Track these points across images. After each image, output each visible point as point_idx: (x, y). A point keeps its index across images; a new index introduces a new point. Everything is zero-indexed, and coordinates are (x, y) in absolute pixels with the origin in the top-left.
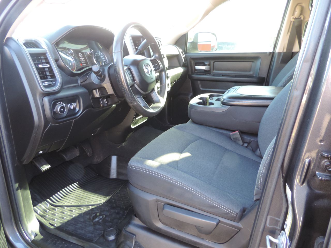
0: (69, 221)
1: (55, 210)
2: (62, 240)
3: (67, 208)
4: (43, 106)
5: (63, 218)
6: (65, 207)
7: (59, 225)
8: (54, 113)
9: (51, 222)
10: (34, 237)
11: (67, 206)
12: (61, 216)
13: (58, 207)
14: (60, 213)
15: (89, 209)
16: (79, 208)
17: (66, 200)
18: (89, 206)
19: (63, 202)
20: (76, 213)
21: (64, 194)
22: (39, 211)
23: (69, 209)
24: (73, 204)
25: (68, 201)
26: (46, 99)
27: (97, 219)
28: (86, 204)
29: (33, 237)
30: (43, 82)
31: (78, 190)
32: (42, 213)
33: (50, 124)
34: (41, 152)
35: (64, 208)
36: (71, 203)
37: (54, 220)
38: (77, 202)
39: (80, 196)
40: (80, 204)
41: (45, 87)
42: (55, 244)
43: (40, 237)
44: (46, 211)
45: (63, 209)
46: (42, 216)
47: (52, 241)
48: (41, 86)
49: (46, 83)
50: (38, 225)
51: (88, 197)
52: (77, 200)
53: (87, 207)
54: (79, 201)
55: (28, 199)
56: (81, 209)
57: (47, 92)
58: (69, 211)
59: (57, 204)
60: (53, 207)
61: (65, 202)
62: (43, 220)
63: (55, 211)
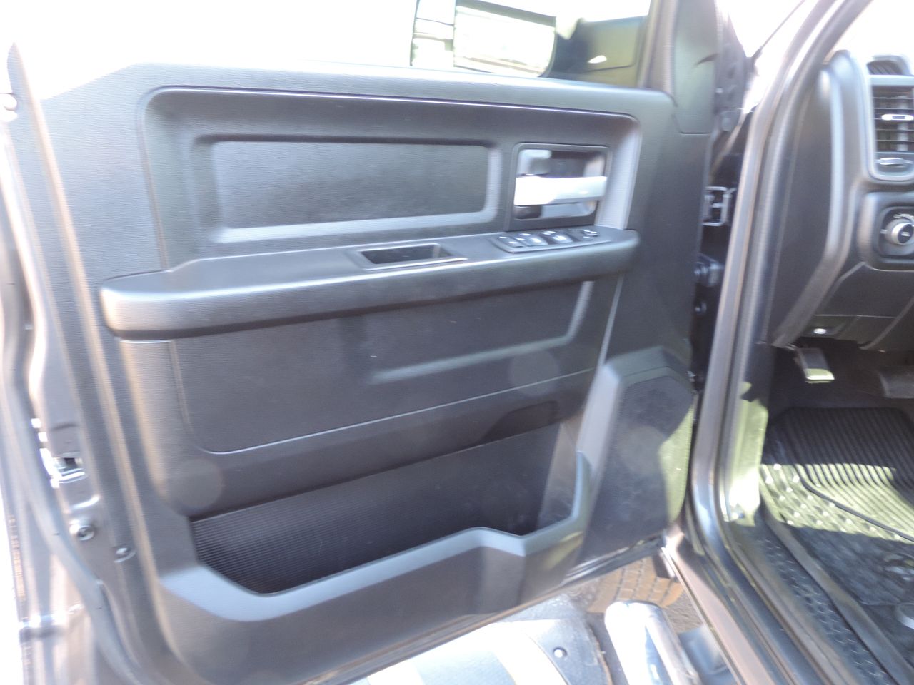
0: (823, 532)
1: (805, 496)
2: (790, 555)
3: (837, 508)
4: (858, 215)
5: (815, 521)
6: (832, 505)
7: (799, 525)
8: (881, 239)
9: (786, 513)
10: (740, 517)
11: (839, 506)
12: (813, 515)
13: (816, 497)
14: (814, 509)
15: (890, 538)
16: (865, 525)
17: (842, 493)
18: (894, 533)
19: (834, 492)
20: (850, 526)
21: (846, 479)
22: (770, 480)
23: (840, 512)
24: (856, 508)
25: (846, 496)
26: (872, 201)
27: (898, 570)
28: (892, 525)
29: (735, 517)
30: (880, 157)
31: (885, 488)
32: (774, 488)
33: (863, 263)
34: (820, 331)
35: (827, 504)
36: (851, 505)
37: (792, 512)
38: (868, 509)
39: (886, 503)
40: (873, 517)
41: (882, 169)
42: (771, 553)
43: (751, 522)
44: (785, 488)
45: (825, 506)
46: (772, 493)
47: (769, 545)
48: (872, 164)
49: (887, 161)
50: (757, 503)
51: (906, 516)
52: (872, 505)
53: (888, 532)
54: (874, 510)
55: (756, 432)
56: (868, 528)
57: (878, 182)
58: (836, 516)
59: (818, 488)
60: (803, 489)
61: (838, 496)
62: (769, 500)
63: (803, 499)
